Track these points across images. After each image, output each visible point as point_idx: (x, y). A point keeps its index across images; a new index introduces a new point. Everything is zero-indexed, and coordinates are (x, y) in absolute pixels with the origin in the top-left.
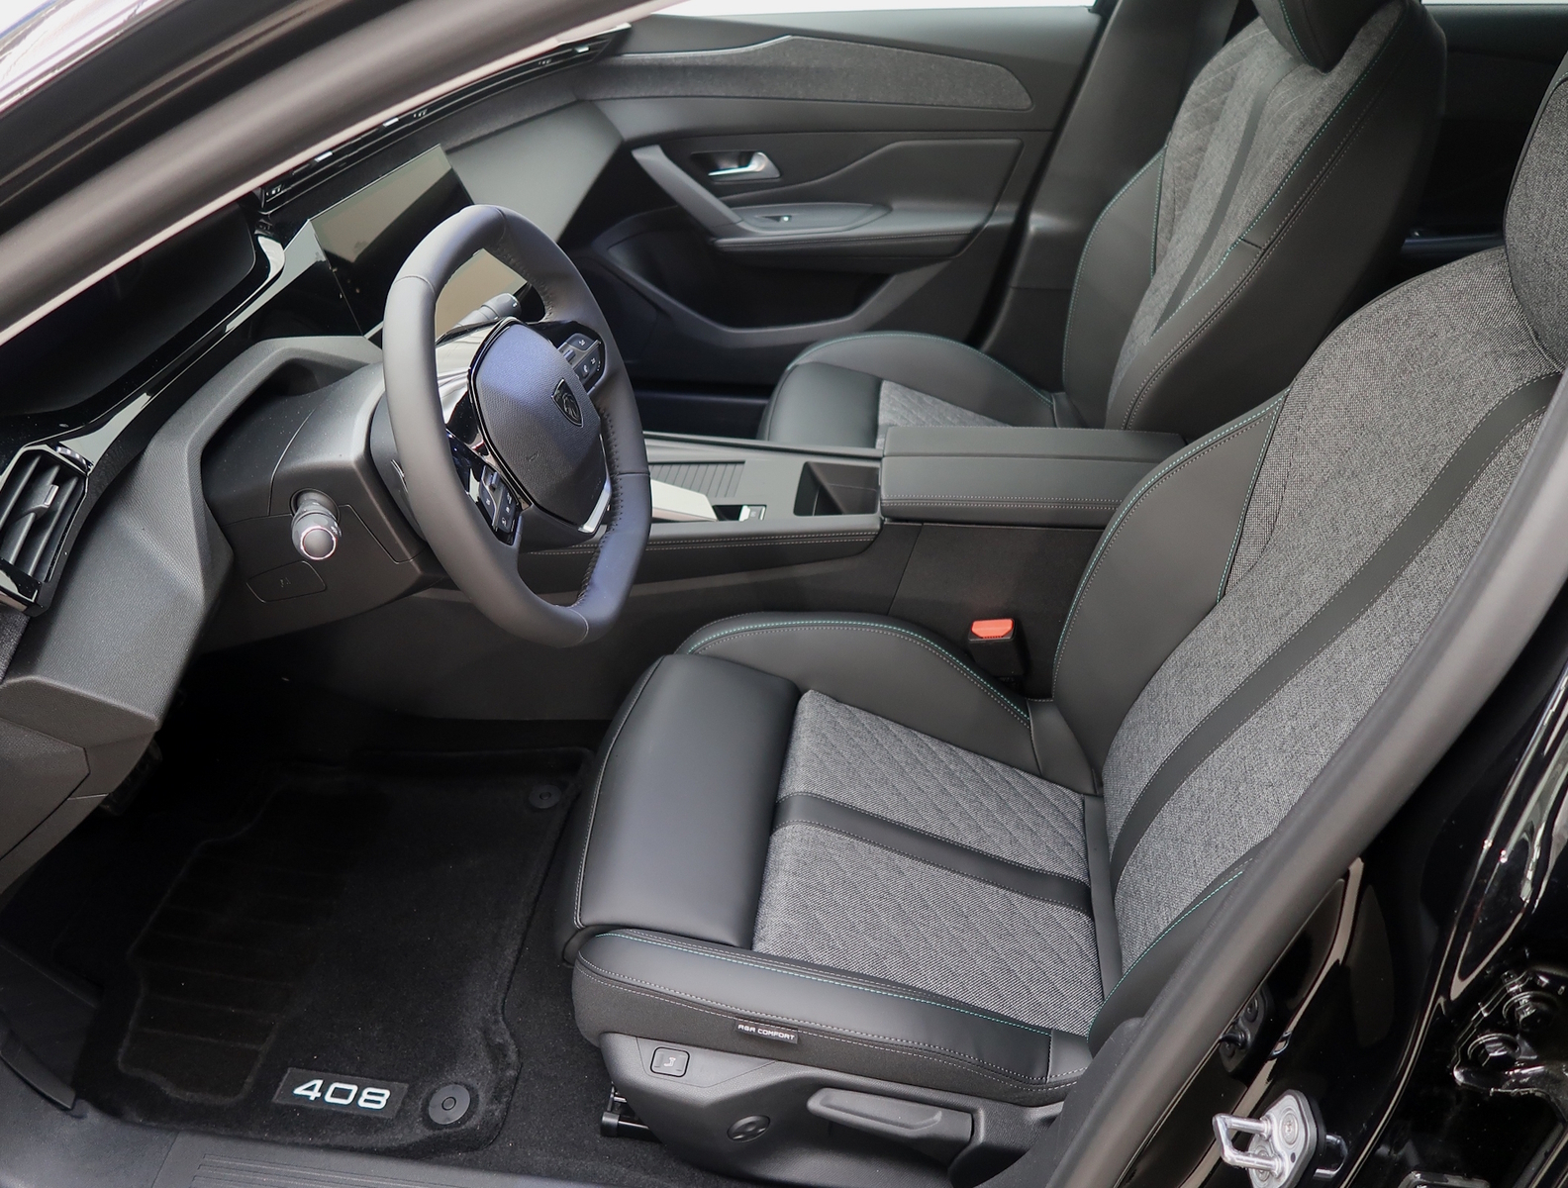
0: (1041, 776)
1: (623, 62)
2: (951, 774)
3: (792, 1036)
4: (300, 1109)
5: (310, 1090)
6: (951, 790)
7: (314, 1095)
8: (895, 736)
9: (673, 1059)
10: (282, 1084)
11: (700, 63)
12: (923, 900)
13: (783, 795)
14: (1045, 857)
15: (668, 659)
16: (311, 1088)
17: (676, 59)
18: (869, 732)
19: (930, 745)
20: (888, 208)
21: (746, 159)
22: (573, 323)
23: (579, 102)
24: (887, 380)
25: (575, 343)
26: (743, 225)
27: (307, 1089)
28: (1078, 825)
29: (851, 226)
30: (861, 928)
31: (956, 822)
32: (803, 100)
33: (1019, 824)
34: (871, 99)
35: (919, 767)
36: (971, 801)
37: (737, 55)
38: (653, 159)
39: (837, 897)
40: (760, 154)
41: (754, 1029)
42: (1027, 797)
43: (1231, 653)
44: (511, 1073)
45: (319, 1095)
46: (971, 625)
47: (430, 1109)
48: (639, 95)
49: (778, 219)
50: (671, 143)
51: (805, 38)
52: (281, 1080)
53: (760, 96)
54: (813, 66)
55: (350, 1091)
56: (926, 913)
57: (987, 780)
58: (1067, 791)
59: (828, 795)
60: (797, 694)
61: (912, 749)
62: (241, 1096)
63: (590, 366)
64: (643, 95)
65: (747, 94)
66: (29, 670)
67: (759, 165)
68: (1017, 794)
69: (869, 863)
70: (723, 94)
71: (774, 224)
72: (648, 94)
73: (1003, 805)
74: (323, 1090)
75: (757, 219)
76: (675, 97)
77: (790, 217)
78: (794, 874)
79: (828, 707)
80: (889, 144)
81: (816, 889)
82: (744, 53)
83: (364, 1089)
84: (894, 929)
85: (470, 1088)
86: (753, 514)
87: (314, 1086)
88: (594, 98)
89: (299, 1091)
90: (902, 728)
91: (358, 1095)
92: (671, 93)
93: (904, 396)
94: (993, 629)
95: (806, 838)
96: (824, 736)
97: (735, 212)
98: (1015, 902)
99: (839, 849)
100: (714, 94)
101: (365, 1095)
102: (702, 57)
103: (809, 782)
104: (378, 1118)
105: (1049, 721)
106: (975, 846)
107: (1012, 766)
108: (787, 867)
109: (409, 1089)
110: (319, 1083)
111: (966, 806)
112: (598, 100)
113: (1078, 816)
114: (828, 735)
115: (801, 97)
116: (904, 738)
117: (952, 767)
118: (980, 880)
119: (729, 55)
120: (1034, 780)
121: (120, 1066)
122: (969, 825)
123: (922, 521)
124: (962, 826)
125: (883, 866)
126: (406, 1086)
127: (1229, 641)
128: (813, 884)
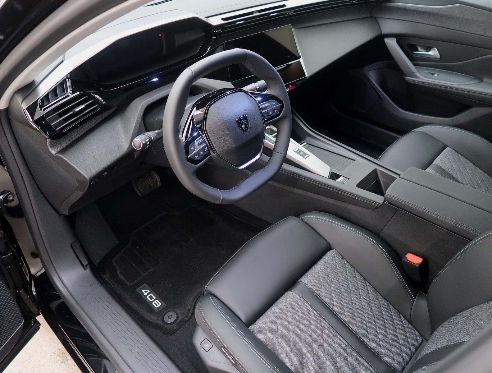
0: (410, 322)
1: (391, 5)
2: (370, 303)
3: (234, 362)
4: (140, 295)
5: (145, 292)
6: (365, 309)
7: (146, 294)
8: (357, 280)
9: (207, 345)
10: (141, 287)
11: (420, 9)
12: (323, 342)
13: (299, 281)
14: (386, 354)
15: (293, 218)
16: (146, 292)
17: (411, 7)
18: (347, 274)
19: (369, 289)
20: (481, 80)
21: (428, 49)
22: (274, 96)
23: (371, 17)
24: (449, 147)
25: (270, 103)
26: (417, 74)
27: (145, 291)
28: (413, 349)
29: (460, 84)
30: (292, 340)
31: (358, 322)
32: (458, 30)
33: (385, 336)
34: (487, 35)
35: (358, 295)
36: (370, 317)
37: (436, 9)
38: (391, 43)
39: (290, 325)
40: (435, 48)
41: (225, 352)
42: (397, 328)
43: (485, 323)
44: (187, 319)
45: (146, 295)
46: (407, 254)
47: (165, 315)
48: (394, 18)
49: (433, 74)
50: (400, 38)
51: (466, 6)
52: (141, 286)
53: (441, 26)
54: (465, 18)
55: (153, 298)
56: (320, 347)
57: (384, 313)
58: (417, 334)
59: (313, 289)
60: (329, 248)
61: (360, 287)
62: (131, 284)
63: (274, 112)
64: (396, 18)
65: (435, 24)
66: (62, 154)
67: (434, 53)
68: (393, 324)
69: (312, 319)
70: (426, 23)
71: (431, 76)
72: (398, 18)
73: (384, 325)
74: (148, 294)
75: (425, 73)
76: (407, 21)
77: (438, 75)
78: (281, 309)
79: (336, 258)
80: (490, 54)
81: (285, 318)
82: (439, 8)
83: (157, 300)
84: (304, 346)
85: (178, 316)
86: (342, 181)
87: (147, 292)
88: (377, 17)
89: (143, 291)
90: (362, 279)
91: (154, 301)
92: (406, 19)
93: (452, 156)
94: (414, 259)
95: (294, 299)
96: (327, 268)
97: (416, 68)
98: (361, 364)
99: (303, 309)
100: (423, 22)
101: (155, 302)
102: (422, 8)
103: (309, 281)
104: (153, 309)
105: (422, 304)
106: (360, 335)
107: (400, 313)
108: (280, 306)
109: (166, 306)
110: (149, 291)
111: (367, 318)
112: (378, 18)
113: (415, 346)
114: (329, 268)
115: (457, 29)
116: (359, 282)
117: (372, 301)
118: (352, 348)
119: (433, 8)
120: (405, 322)
121: (113, 261)
122: (362, 326)
123: (399, 208)
124: (359, 325)
125: (316, 323)
126: (166, 305)
127: (489, 317)
128: (285, 316)
